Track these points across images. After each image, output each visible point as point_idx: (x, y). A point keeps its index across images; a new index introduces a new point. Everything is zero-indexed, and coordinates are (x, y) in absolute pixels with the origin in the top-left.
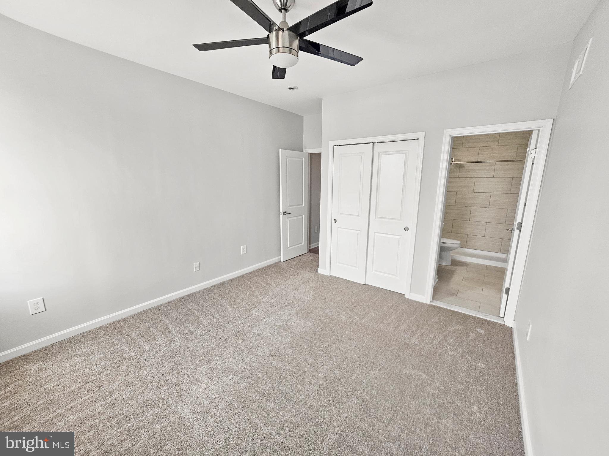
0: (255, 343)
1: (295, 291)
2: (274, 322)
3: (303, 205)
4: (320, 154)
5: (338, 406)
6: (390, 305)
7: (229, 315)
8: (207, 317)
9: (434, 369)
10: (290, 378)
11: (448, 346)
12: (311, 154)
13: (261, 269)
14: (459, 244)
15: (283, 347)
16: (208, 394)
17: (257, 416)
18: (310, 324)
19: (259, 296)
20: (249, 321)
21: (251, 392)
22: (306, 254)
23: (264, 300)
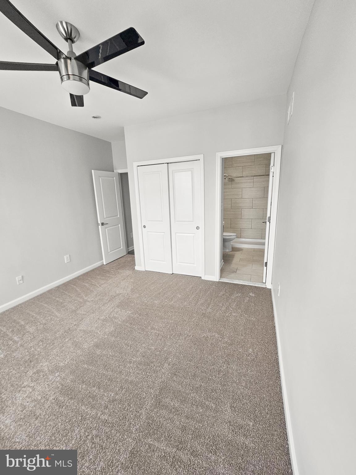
0: (81, 339)
1: (116, 287)
2: (97, 317)
3: (119, 216)
4: (127, 173)
5: (154, 375)
6: (191, 286)
7: (55, 319)
8: (34, 324)
9: (223, 329)
10: (113, 362)
11: (231, 309)
12: (121, 174)
13: (86, 273)
14: (236, 235)
15: (106, 337)
16: (34, 397)
17: (83, 404)
18: (130, 313)
19: (84, 297)
20: (75, 321)
21: (77, 383)
22: (125, 256)
23: (89, 300)
